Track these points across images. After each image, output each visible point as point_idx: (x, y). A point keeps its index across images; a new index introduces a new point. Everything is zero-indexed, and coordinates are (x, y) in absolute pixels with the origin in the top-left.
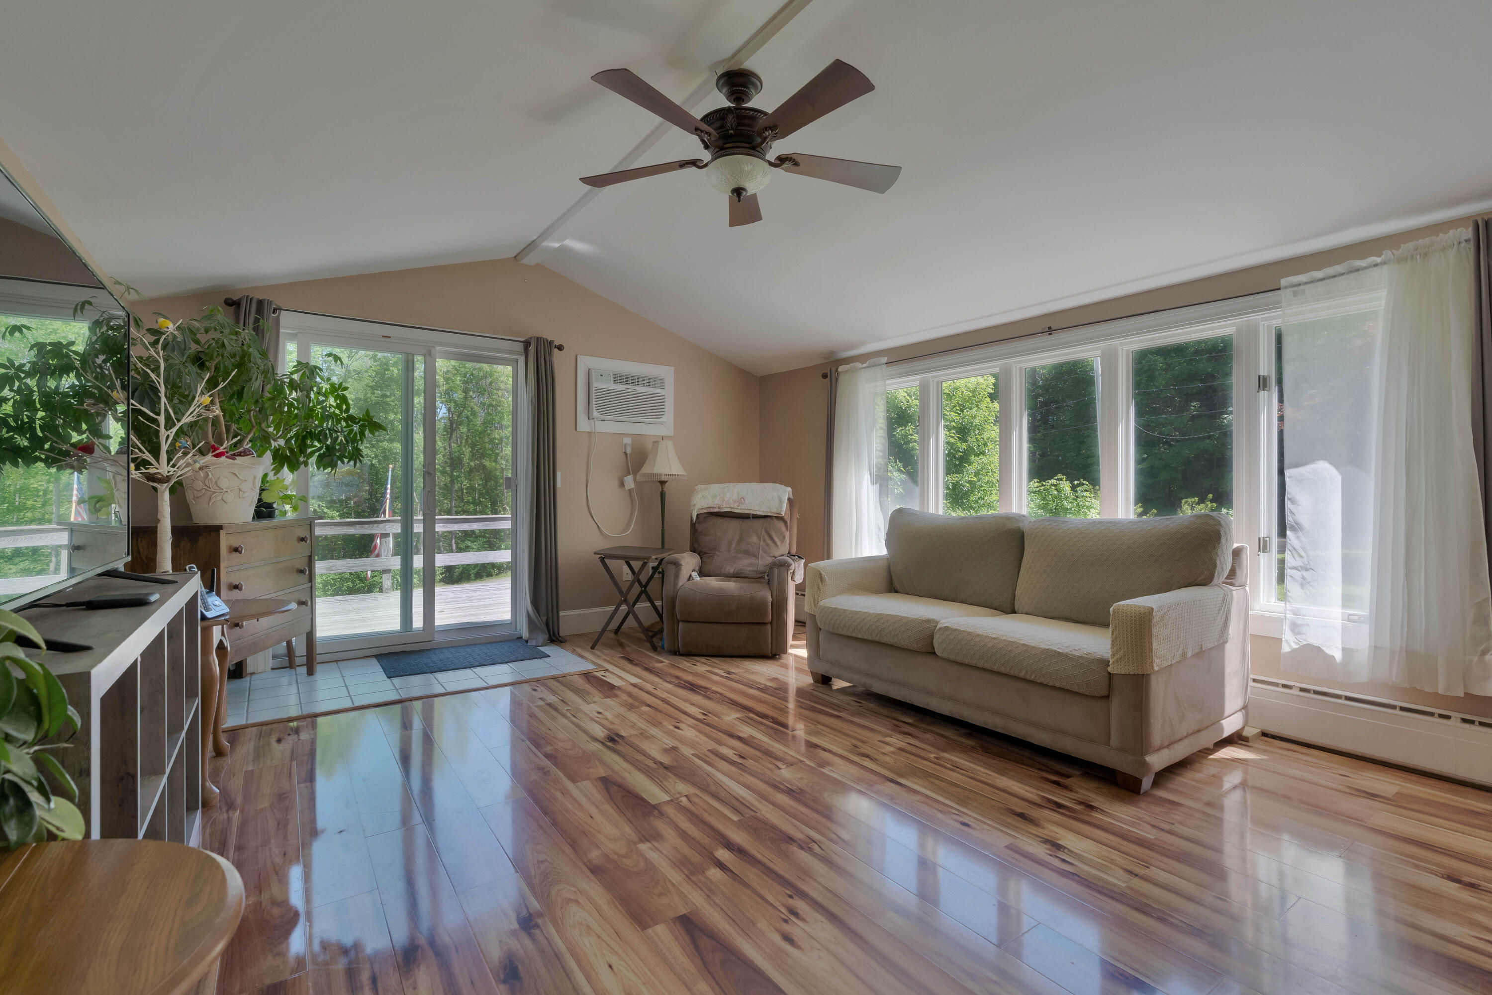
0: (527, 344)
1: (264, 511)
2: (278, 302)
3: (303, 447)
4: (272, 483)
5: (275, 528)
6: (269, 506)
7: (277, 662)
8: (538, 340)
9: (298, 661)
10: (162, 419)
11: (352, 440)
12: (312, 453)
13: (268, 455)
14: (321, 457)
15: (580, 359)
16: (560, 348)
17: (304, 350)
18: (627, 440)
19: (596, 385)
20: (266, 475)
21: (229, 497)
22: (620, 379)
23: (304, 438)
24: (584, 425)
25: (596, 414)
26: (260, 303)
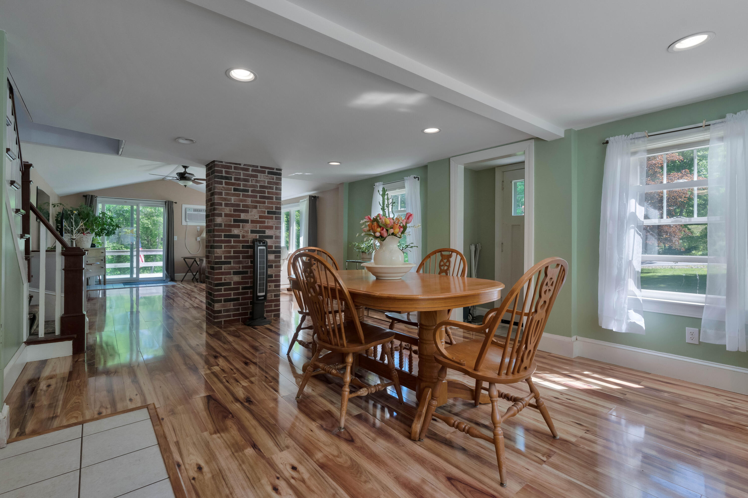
0: (166, 202)
1: (93, 246)
2: (96, 195)
3: (102, 232)
4: (95, 239)
5: (96, 249)
6: (94, 245)
7: (96, 283)
8: (168, 201)
9: (102, 283)
10: (74, 228)
11: (114, 230)
12: (104, 233)
13: (94, 233)
14: (106, 234)
15: (183, 205)
16: (176, 203)
17: (103, 207)
18: (198, 227)
19: (187, 212)
20: (93, 237)
21: (85, 242)
22: (195, 210)
23: (102, 230)
24: (184, 223)
25: (187, 220)
26: (92, 196)
